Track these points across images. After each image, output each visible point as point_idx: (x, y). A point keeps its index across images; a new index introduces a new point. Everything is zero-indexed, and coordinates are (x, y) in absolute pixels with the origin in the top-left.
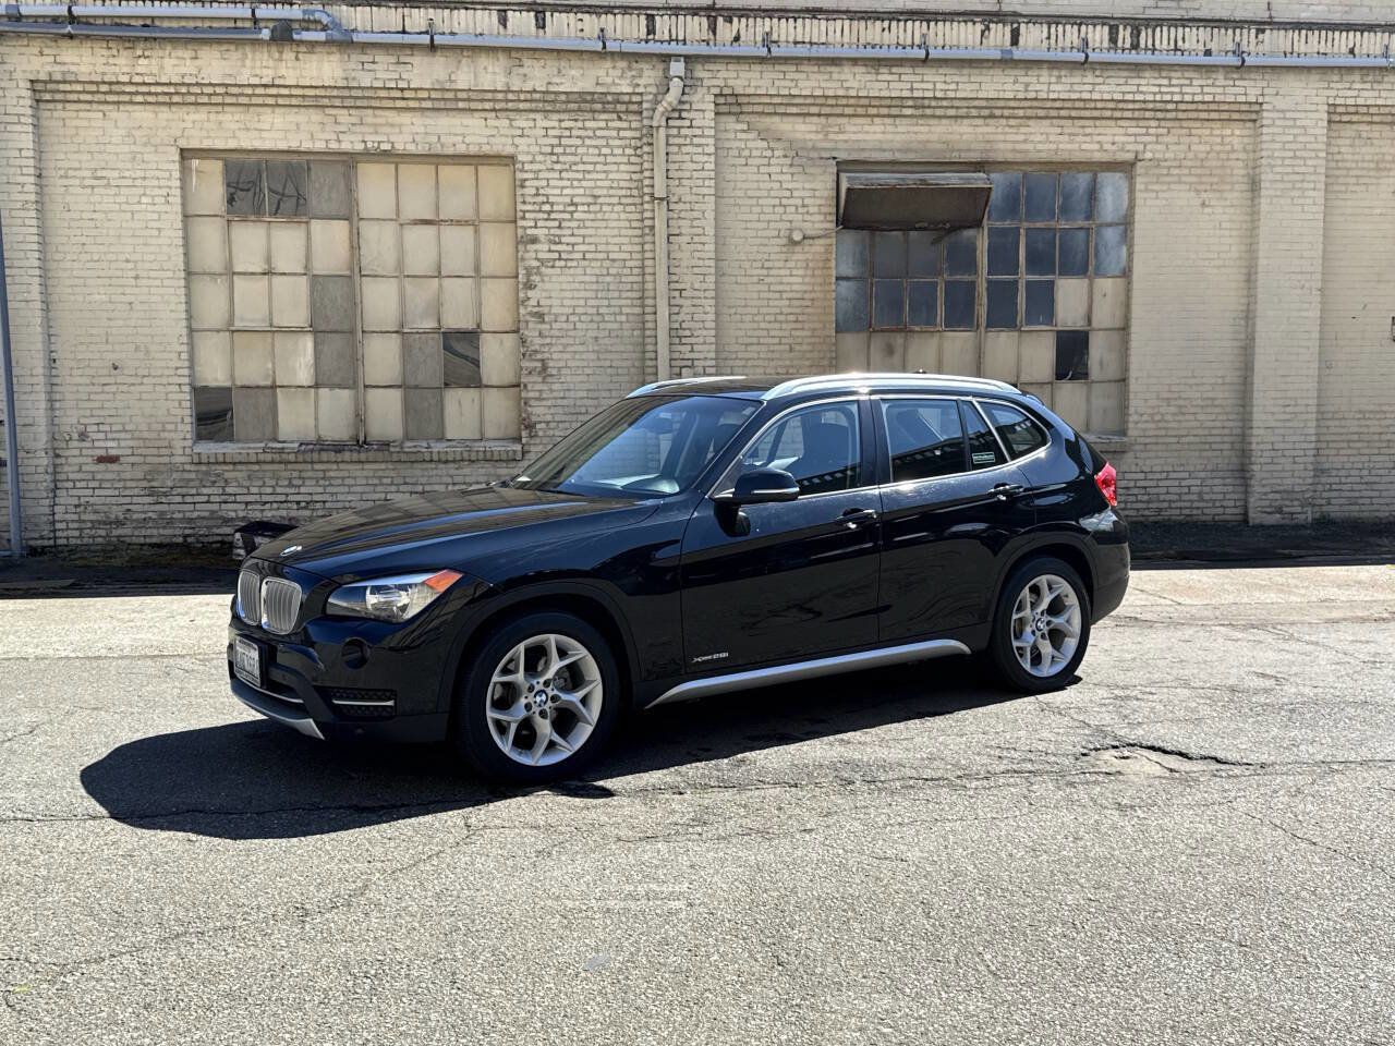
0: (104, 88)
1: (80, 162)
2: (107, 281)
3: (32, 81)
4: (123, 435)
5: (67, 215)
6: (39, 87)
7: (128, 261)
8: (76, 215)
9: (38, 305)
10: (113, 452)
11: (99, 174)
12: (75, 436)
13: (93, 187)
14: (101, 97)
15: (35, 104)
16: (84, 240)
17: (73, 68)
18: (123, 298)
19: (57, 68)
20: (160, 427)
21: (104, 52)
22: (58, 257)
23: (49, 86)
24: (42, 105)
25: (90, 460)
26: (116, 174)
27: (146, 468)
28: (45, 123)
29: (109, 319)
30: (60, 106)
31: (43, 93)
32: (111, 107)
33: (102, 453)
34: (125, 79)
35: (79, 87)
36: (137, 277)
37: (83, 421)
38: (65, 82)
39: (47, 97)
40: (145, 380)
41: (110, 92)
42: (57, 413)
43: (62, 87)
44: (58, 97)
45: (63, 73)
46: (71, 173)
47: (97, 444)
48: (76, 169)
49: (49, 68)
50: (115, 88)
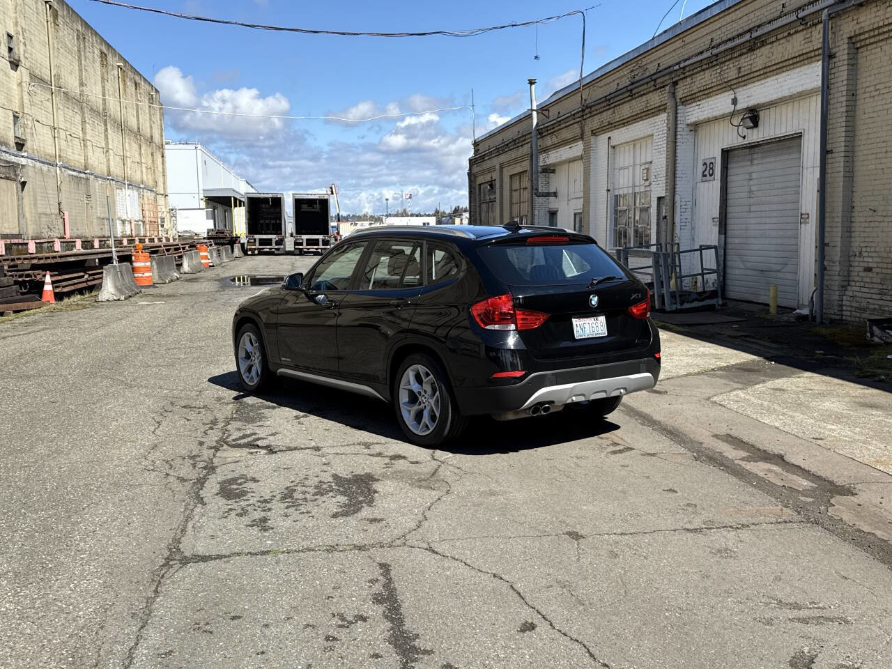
0: (876, 32)
1: (870, 82)
2: (874, 156)
3: (850, 38)
4: (874, 255)
5: (863, 117)
6: (854, 40)
7: (884, 142)
8: (867, 116)
9: (842, 174)
10: (871, 265)
11: (877, 87)
12: (857, 253)
13: (874, 97)
14: (877, 38)
15: (855, 51)
16: (868, 131)
17: (862, 25)
18: (880, 166)
19: (858, 26)
20: (888, 249)
21: (875, 9)
22: (859, 143)
23: (858, 38)
24: (860, 50)
25: (861, 269)
26: (882, 86)
27: (882, 276)
28: (860, 61)
29: (875, 180)
30: (865, 48)
31: (856, 44)
32: (884, 43)
33: (866, 265)
34: (881, 24)
35: (867, 36)
36: (886, 152)
37: (862, 245)
38: (860, 34)
39: (859, 45)
40: (886, 219)
41: (879, 34)
42: (853, 239)
43: (862, 37)
44: (863, 43)
45: (860, 29)
46: (867, 90)
47: (866, 259)
48: (868, 87)
49: (855, 28)
50: (881, 30)
